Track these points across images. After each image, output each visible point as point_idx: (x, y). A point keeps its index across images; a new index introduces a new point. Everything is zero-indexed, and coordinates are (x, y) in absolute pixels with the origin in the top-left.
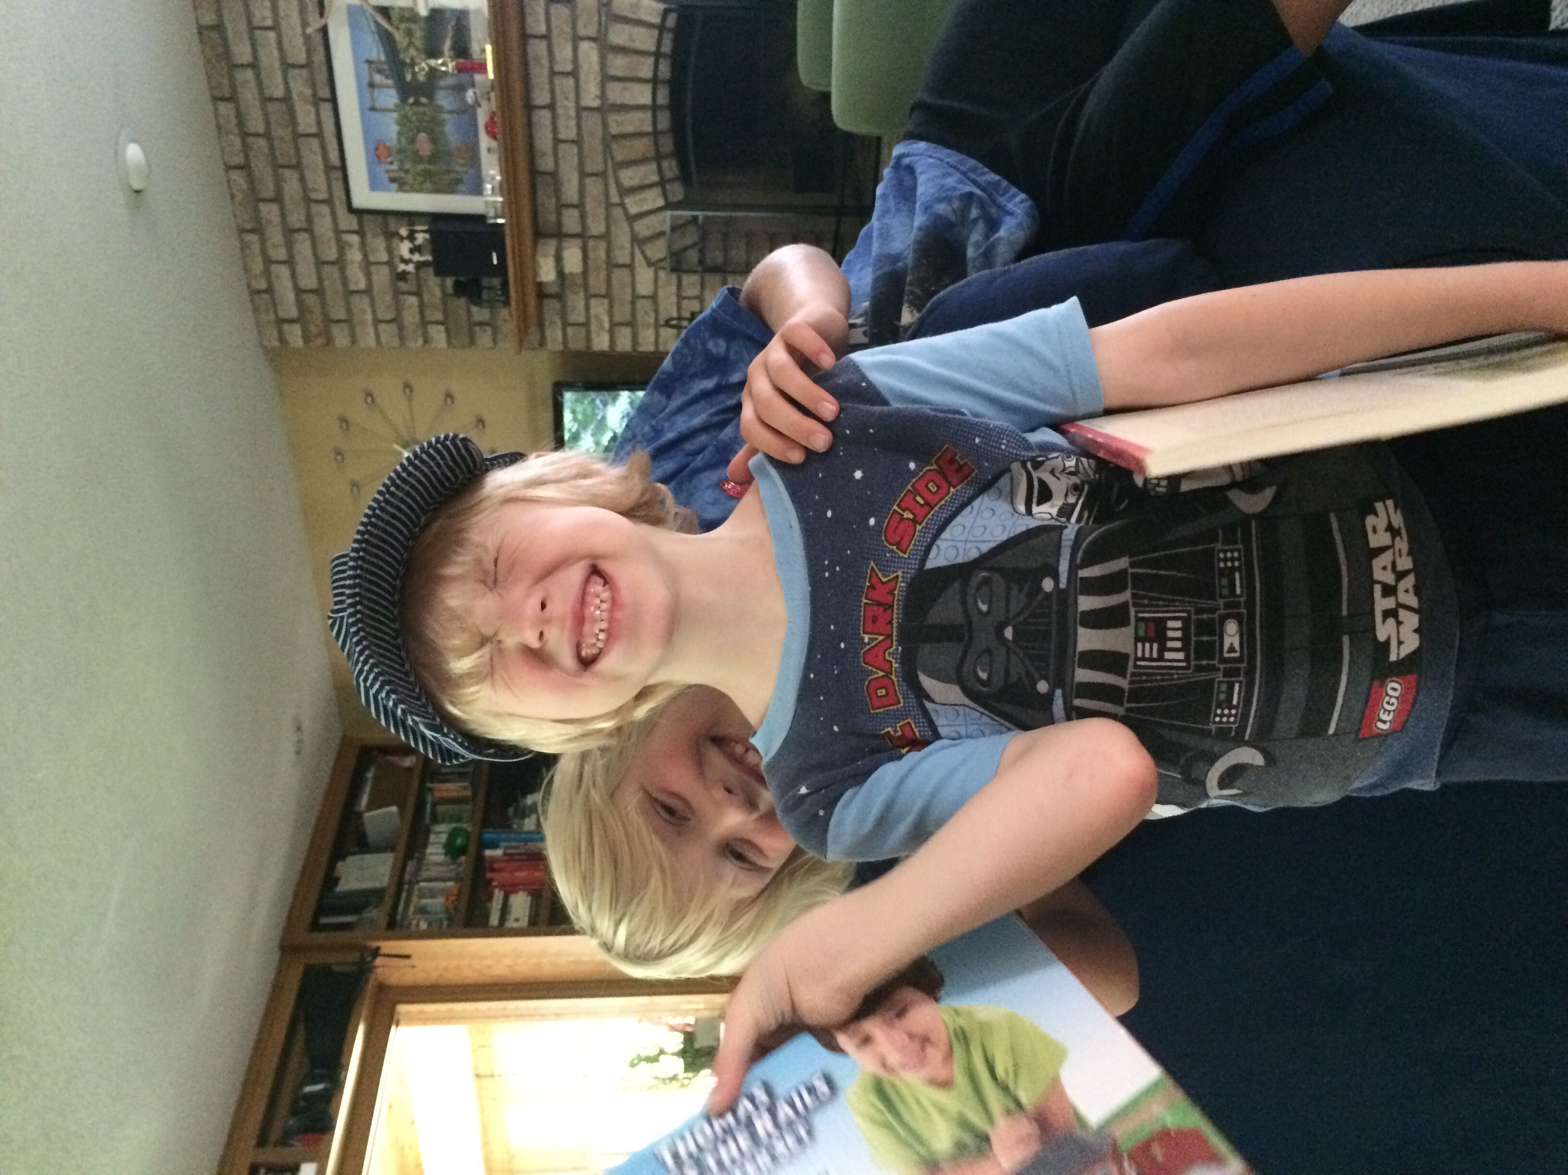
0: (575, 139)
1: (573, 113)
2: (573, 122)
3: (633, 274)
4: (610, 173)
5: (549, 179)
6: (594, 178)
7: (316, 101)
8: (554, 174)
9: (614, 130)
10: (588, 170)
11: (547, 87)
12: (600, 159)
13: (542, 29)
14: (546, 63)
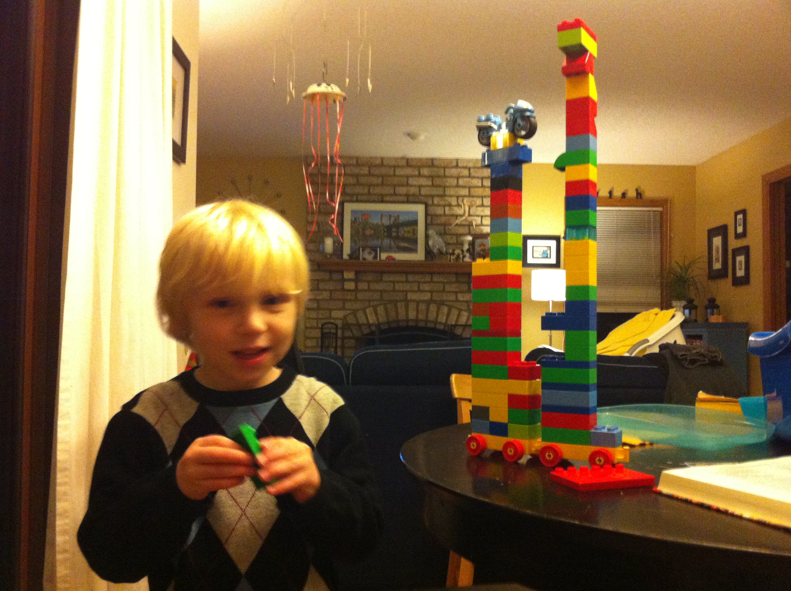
0: (395, 290)
1: (405, 289)
2: (401, 289)
3: (340, 309)
4: (382, 302)
5: (379, 279)
6: (380, 296)
7: (407, 195)
8: (381, 280)
9: (399, 304)
10: (383, 294)
11: (414, 280)
12: (388, 299)
13: (435, 280)
14: (423, 280)
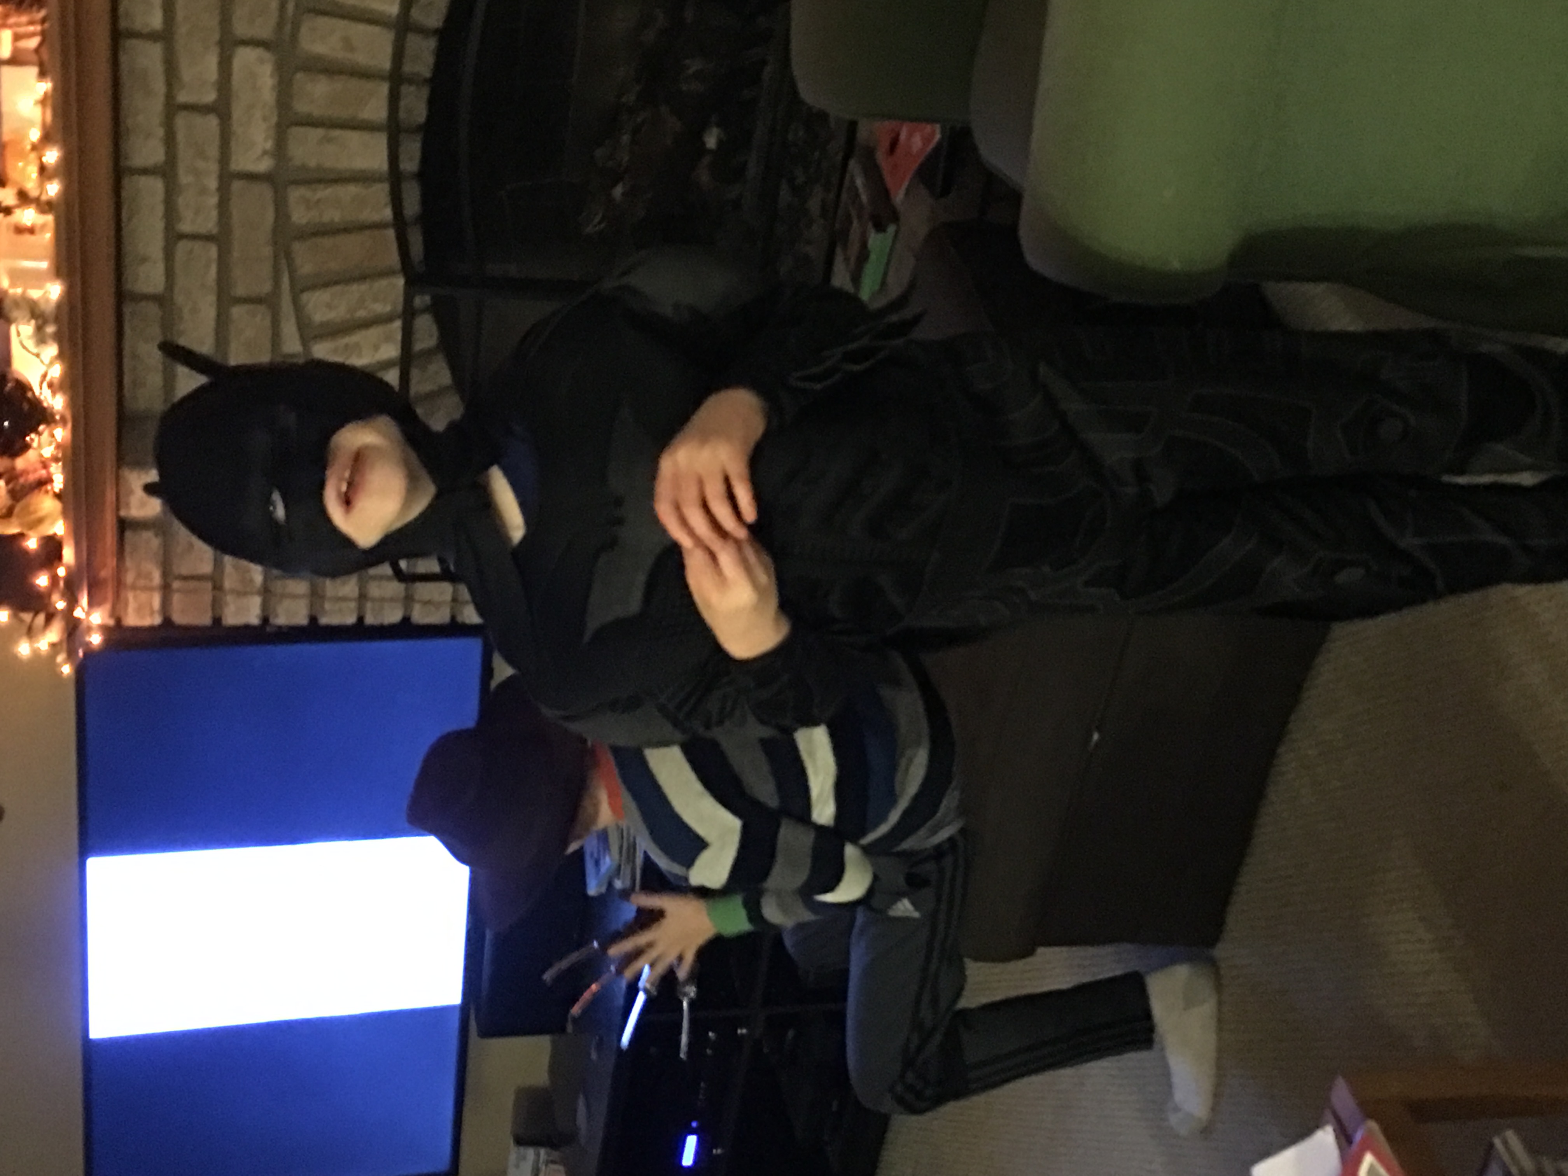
0: (215, 231)
1: (212, 183)
2: (214, 200)
4: (286, 298)
5: (152, 310)
6: (252, 307)
8: (164, 300)
9: (299, 216)
10: (240, 291)
11: (161, 132)
12: (266, 269)
13: (156, 21)
14: (159, 86)
